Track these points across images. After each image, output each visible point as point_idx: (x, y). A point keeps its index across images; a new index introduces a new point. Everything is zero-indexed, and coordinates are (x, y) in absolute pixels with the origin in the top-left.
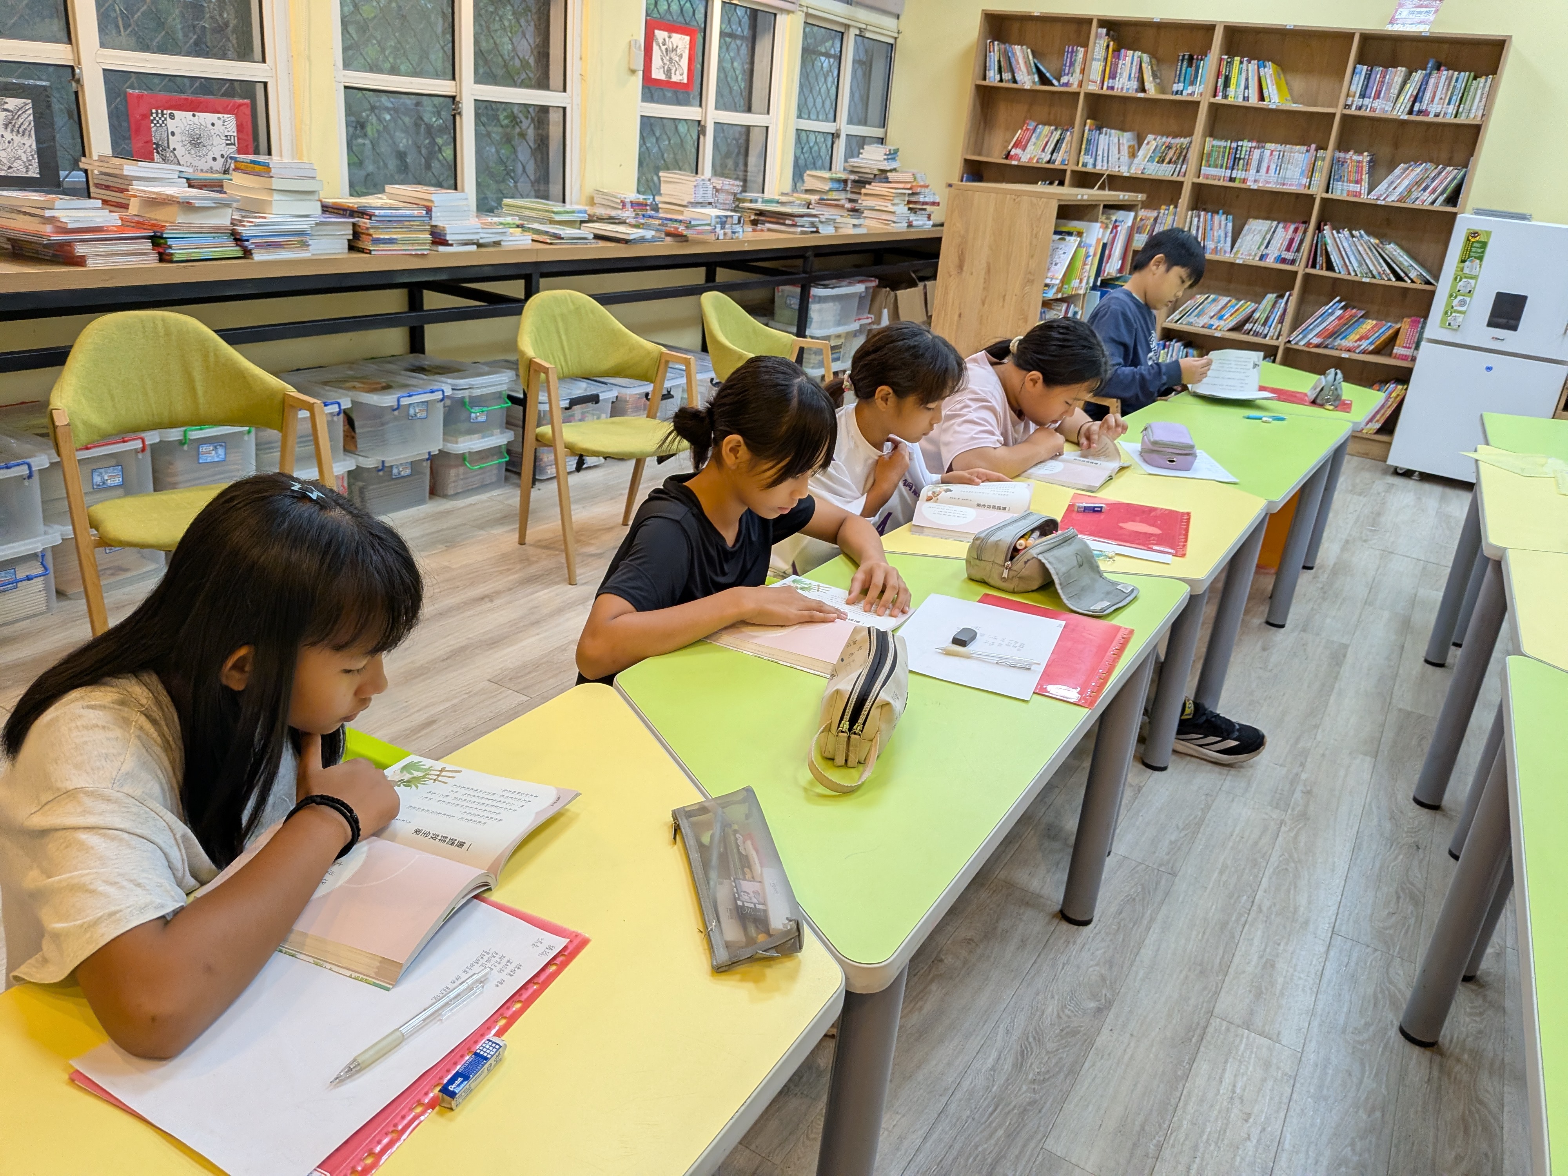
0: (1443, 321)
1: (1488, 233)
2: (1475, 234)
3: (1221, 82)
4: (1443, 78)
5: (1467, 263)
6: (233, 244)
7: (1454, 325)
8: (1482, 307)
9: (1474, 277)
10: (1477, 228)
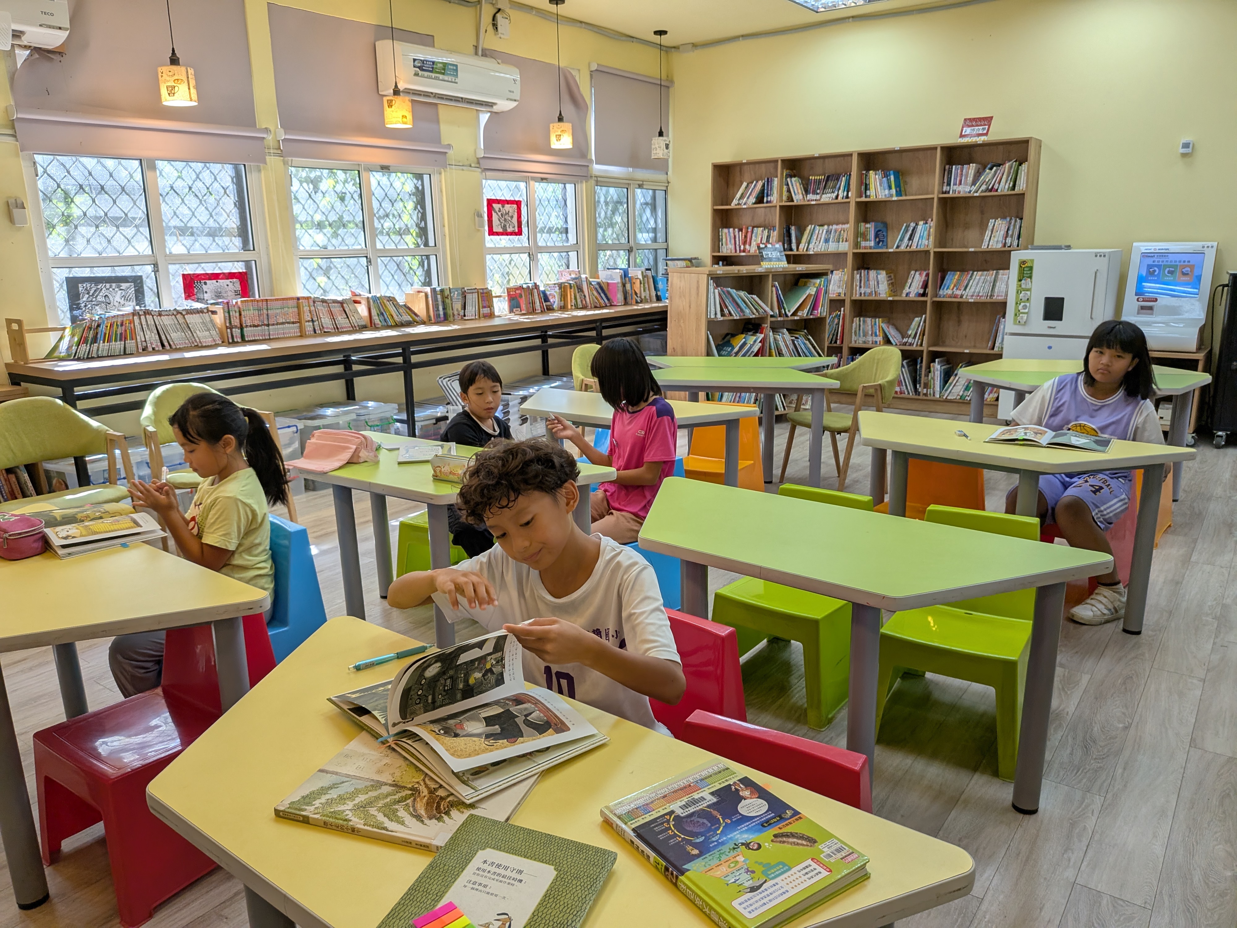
0: (1015, 320)
1: (1032, 261)
2: (1024, 262)
5: (1023, 281)
7: (1022, 322)
8: (1038, 308)
9: (1029, 290)
10: (1024, 258)
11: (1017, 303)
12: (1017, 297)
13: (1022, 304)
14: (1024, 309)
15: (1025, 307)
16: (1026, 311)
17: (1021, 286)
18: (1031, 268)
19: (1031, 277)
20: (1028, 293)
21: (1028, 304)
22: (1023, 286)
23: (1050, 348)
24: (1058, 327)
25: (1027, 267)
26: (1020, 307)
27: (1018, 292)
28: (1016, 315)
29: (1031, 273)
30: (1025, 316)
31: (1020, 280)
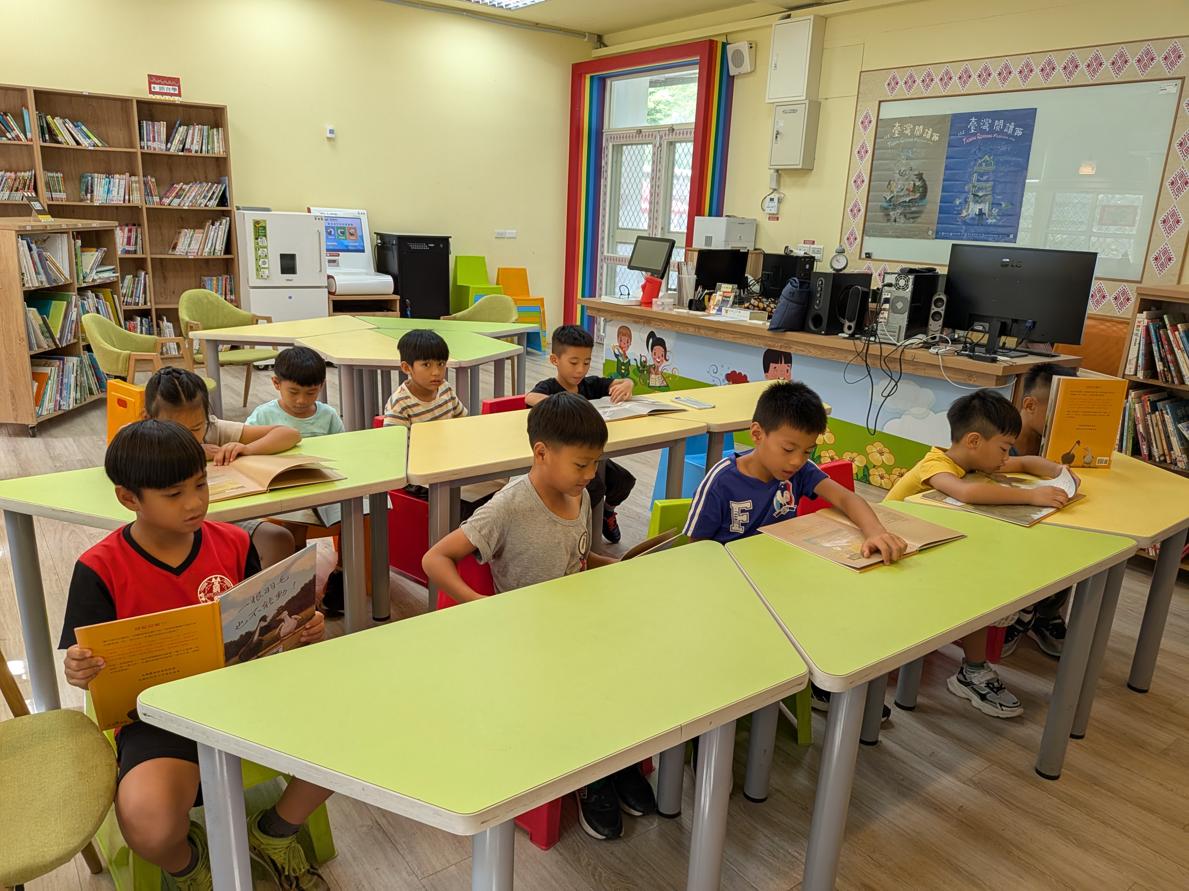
0: (257, 275)
1: (265, 221)
2: (258, 222)
5: (259, 239)
7: (265, 276)
8: (275, 264)
9: (266, 247)
10: (258, 219)
11: (257, 260)
12: (256, 254)
13: (262, 260)
14: (264, 264)
15: (264, 263)
16: (266, 266)
17: (258, 244)
18: (264, 228)
19: (265, 236)
20: (265, 250)
21: (266, 260)
22: (260, 244)
23: (290, 298)
24: (295, 279)
25: (261, 227)
26: (260, 263)
27: (256, 249)
28: (257, 270)
29: (265, 232)
30: (267, 271)
31: (257, 239)
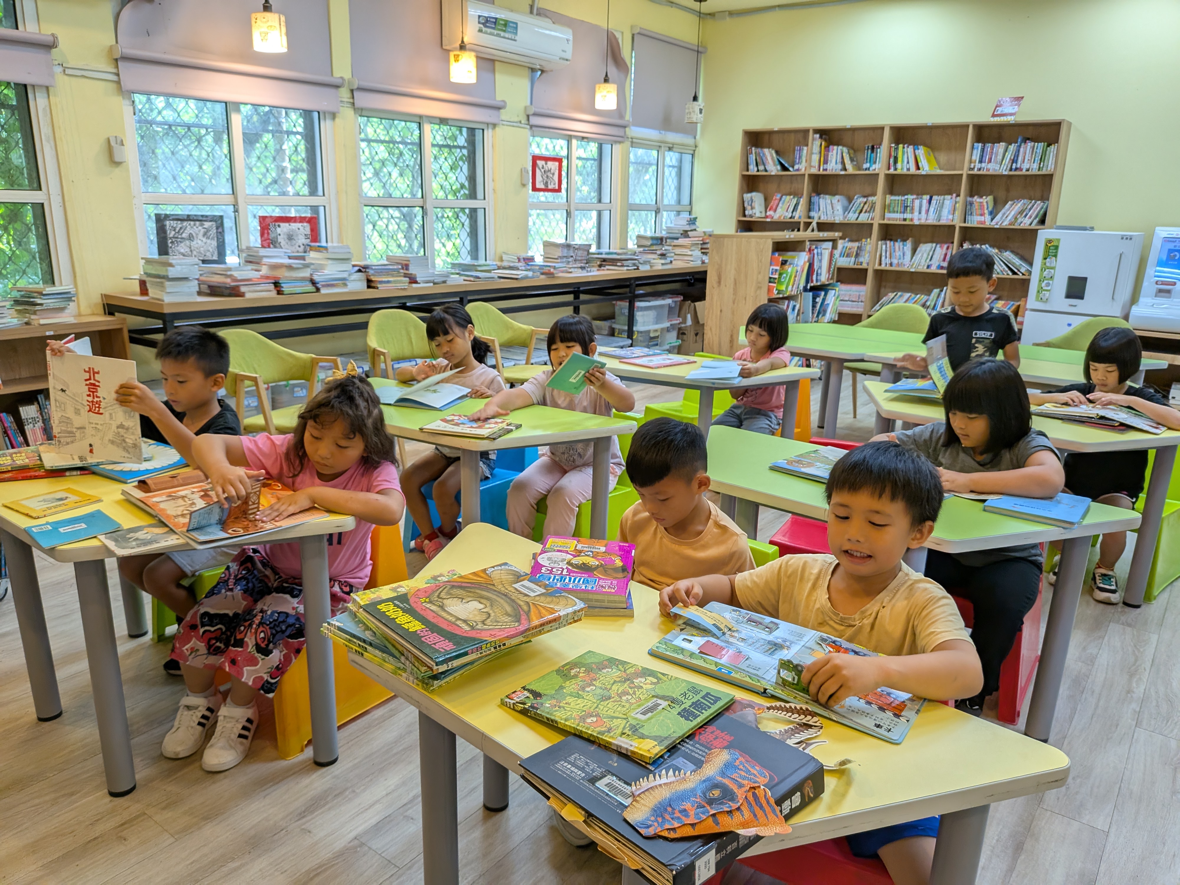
0: (1037, 297)
1: (1059, 240)
2: (1050, 241)
3: (892, 160)
4: (1029, 147)
5: (1048, 260)
6: (311, 285)
7: (1044, 299)
8: (1060, 286)
9: (1053, 268)
10: (1050, 237)
11: (1040, 281)
12: (1041, 274)
13: (1046, 282)
14: (1047, 286)
16: (1049, 288)
17: (1045, 264)
18: (1057, 247)
19: (1056, 256)
20: (1052, 271)
21: (1051, 282)
22: (1048, 264)
24: (1080, 305)
25: (1053, 246)
26: (1043, 285)
27: (1042, 270)
28: (1038, 292)
29: (1057, 252)
30: (1047, 294)
31: (1045, 259)
